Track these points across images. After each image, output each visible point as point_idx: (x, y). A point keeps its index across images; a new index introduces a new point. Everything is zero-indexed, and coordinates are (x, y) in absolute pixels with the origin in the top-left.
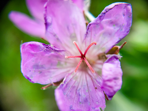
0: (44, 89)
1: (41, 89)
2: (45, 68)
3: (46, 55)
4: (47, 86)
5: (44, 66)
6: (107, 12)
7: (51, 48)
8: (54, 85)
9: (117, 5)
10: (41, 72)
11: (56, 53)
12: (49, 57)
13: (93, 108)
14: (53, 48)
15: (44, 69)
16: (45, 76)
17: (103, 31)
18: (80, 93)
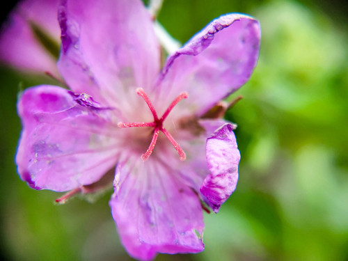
0: (63, 202)
1: (55, 203)
2: (61, 151)
3: (69, 118)
4: (68, 194)
5: (58, 145)
6: (217, 31)
7: (85, 102)
8: (84, 191)
9: (238, 20)
10: (52, 162)
11: (94, 115)
12: (73, 122)
13: (180, 233)
14: (90, 102)
15: (59, 155)
16: (62, 170)
17: (196, 69)
18: (150, 205)
